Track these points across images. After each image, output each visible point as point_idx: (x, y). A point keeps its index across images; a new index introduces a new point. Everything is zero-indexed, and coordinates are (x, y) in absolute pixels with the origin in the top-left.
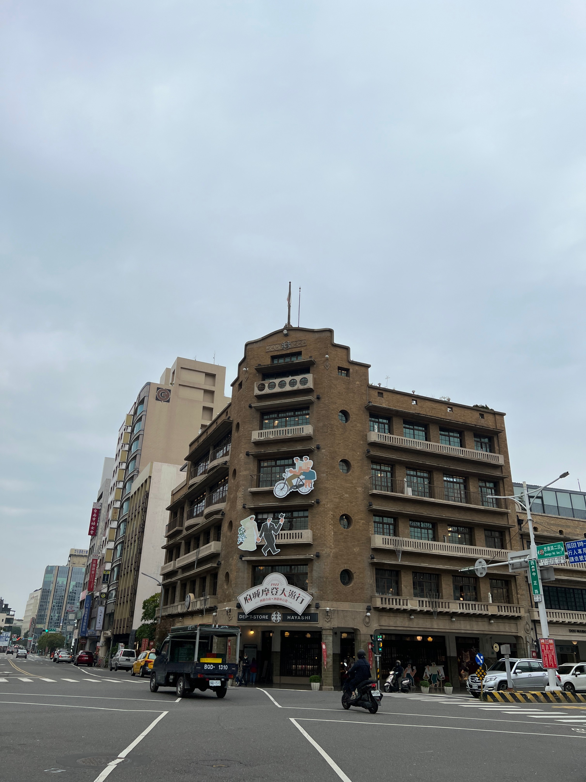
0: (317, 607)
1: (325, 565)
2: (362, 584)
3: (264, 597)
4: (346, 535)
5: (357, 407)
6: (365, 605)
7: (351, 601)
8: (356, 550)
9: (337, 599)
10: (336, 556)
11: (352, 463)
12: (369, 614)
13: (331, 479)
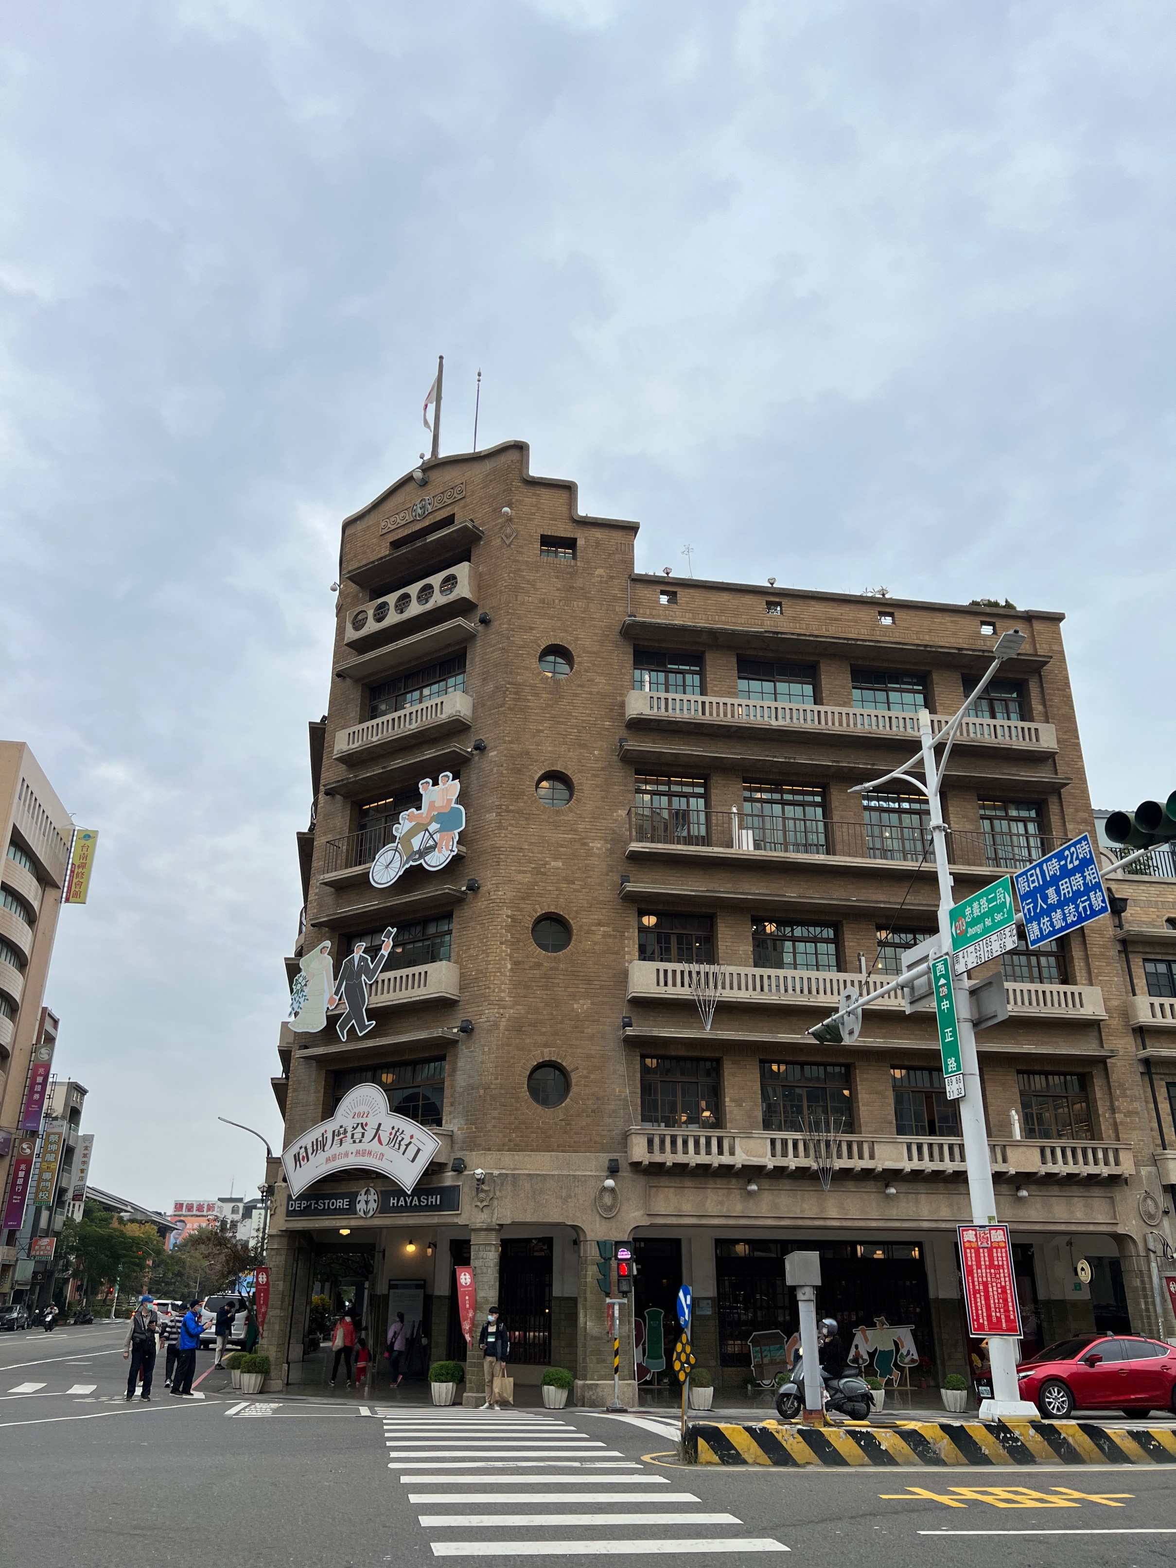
0: (459, 1168)
1: (484, 1053)
2: (598, 1099)
3: (336, 1149)
4: (551, 969)
5: (596, 634)
6: (604, 1158)
7: (561, 1148)
8: (581, 1006)
9: (516, 1145)
10: (517, 1028)
11: (576, 779)
12: (610, 1183)
13: (511, 825)
